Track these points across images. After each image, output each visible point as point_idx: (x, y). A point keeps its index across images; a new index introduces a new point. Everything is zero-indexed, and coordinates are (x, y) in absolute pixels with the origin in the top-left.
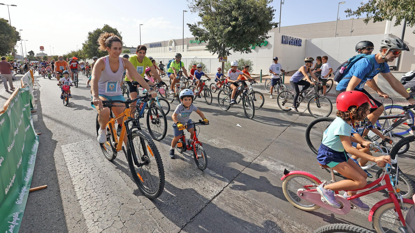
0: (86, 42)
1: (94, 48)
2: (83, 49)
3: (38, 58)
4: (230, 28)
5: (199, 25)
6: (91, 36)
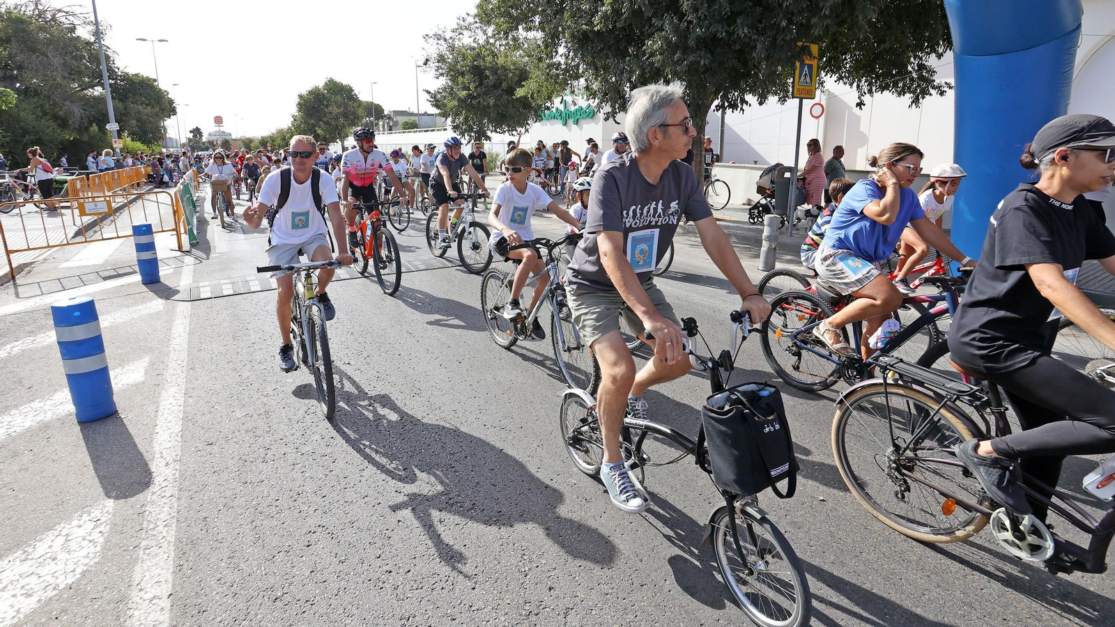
0: (296, 112)
6: (303, 101)
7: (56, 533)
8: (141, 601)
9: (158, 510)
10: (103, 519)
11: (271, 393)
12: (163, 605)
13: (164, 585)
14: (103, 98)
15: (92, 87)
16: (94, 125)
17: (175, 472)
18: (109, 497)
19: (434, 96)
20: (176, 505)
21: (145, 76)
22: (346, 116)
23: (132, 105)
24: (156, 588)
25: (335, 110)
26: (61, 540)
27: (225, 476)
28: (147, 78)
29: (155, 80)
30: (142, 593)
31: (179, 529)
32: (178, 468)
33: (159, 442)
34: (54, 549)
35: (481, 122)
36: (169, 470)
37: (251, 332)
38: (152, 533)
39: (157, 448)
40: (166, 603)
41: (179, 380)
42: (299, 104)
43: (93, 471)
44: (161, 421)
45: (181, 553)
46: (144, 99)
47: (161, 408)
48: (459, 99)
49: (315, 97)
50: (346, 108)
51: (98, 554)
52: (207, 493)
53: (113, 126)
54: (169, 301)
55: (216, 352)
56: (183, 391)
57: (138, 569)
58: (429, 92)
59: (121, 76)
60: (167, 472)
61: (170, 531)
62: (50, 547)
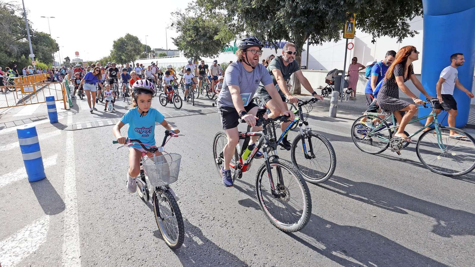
6: (115, 44)
7: (26, 229)
8: (67, 259)
9: (70, 220)
10: (46, 224)
11: (114, 170)
12: (77, 261)
13: (77, 253)
14: (27, 43)
15: (22, 38)
16: (23, 55)
17: (75, 203)
18: (47, 214)
19: (176, 41)
20: (78, 218)
21: (45, 33)
22: (135, 50)
23: (40, 46)
24: (74, 253)
25: (130, 48)
26: (28, 232)
27: (98, 205)
28: (46, 34)
29: (50, 35)
30: (68, 255)
31: (80, 228)
32: (76, 202)
33: (67, 191)
34: (25, 236)
35: (197, 52)
36: (73, 203)
37: (102, 144)
38: (68, 230)
39: (66, 193)
40: (79, 260)
41: (72, 164)
42: (114, 45)
43: (39, 203)
44: (66, 182)
45: (83, 239)
46: (45, 43)
47: (65, 176)
48: (187, 42)
49: (121, 42)
50: (135, 46)
51: (45, 239)
52: (91, 213)
53: (32, 55)
54: (63, 130)
55: (87, 152)
56: (75, 169)
57: (64, 245)
58: (173, 39)
59: (35, 33)
60: (72, 203)
61: (76, 229)
62: (24, 235)
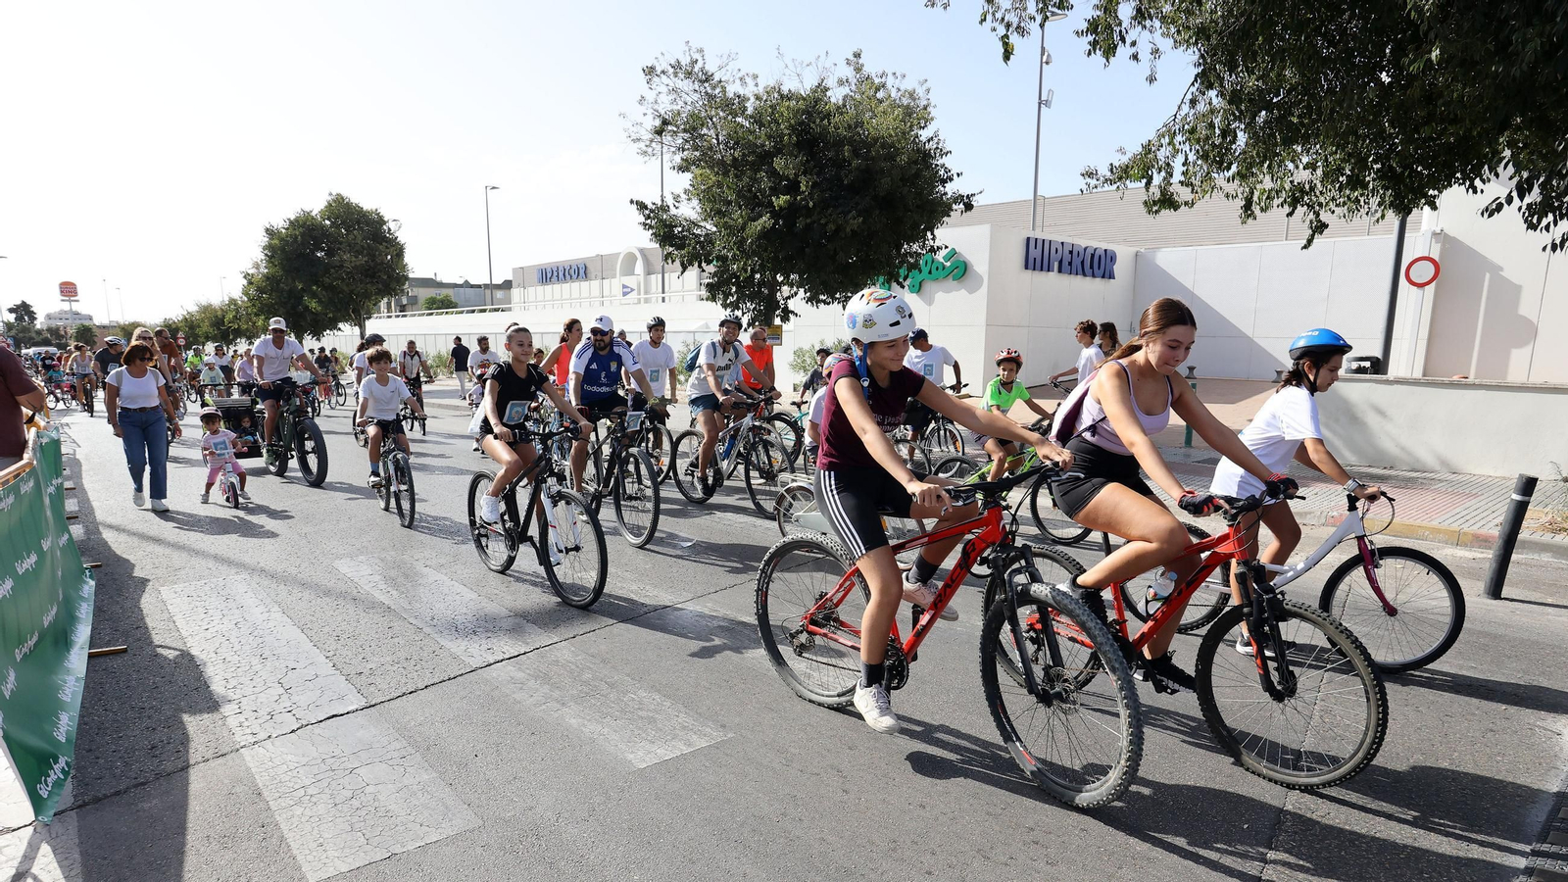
0: (257, 266)
1: (290, 291)
2: (245, 293)
3: (54, 332)
4: (765, 220)
5: (677, 204)
6: (276, 242)
19: (654, 214)
42: (269, 247)
49: (303, 235)
50: (373, 257)
